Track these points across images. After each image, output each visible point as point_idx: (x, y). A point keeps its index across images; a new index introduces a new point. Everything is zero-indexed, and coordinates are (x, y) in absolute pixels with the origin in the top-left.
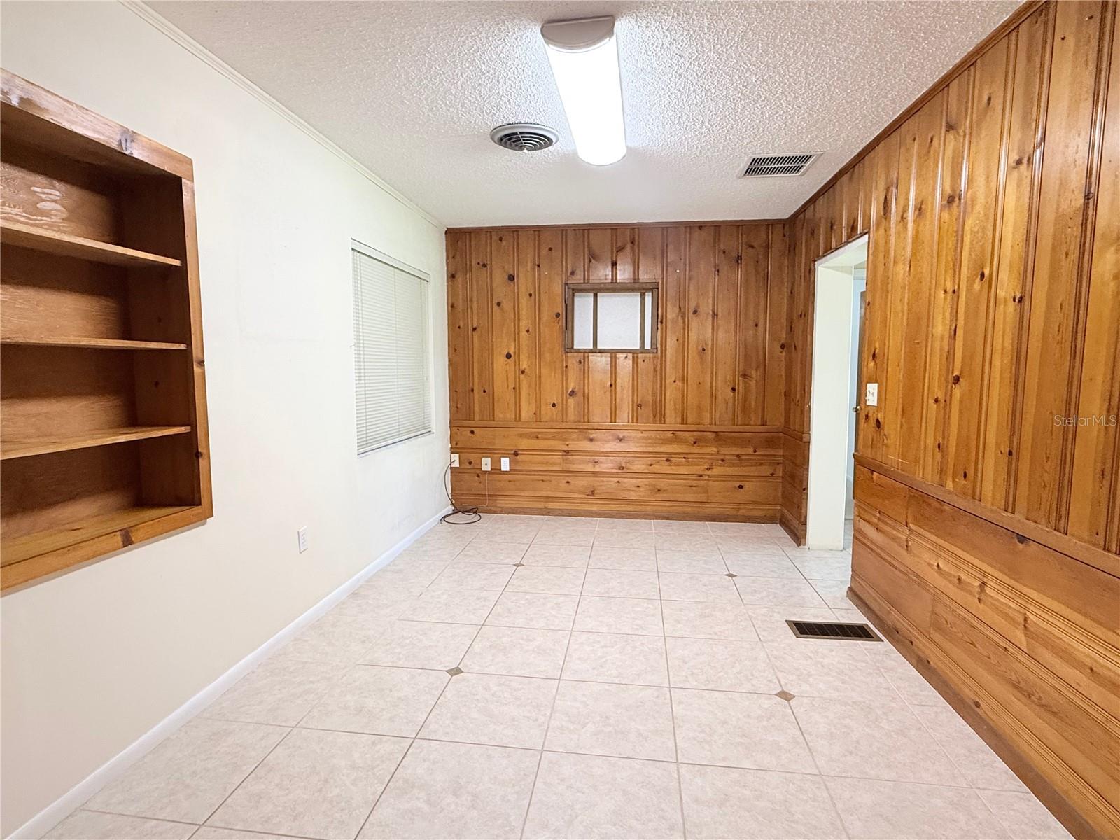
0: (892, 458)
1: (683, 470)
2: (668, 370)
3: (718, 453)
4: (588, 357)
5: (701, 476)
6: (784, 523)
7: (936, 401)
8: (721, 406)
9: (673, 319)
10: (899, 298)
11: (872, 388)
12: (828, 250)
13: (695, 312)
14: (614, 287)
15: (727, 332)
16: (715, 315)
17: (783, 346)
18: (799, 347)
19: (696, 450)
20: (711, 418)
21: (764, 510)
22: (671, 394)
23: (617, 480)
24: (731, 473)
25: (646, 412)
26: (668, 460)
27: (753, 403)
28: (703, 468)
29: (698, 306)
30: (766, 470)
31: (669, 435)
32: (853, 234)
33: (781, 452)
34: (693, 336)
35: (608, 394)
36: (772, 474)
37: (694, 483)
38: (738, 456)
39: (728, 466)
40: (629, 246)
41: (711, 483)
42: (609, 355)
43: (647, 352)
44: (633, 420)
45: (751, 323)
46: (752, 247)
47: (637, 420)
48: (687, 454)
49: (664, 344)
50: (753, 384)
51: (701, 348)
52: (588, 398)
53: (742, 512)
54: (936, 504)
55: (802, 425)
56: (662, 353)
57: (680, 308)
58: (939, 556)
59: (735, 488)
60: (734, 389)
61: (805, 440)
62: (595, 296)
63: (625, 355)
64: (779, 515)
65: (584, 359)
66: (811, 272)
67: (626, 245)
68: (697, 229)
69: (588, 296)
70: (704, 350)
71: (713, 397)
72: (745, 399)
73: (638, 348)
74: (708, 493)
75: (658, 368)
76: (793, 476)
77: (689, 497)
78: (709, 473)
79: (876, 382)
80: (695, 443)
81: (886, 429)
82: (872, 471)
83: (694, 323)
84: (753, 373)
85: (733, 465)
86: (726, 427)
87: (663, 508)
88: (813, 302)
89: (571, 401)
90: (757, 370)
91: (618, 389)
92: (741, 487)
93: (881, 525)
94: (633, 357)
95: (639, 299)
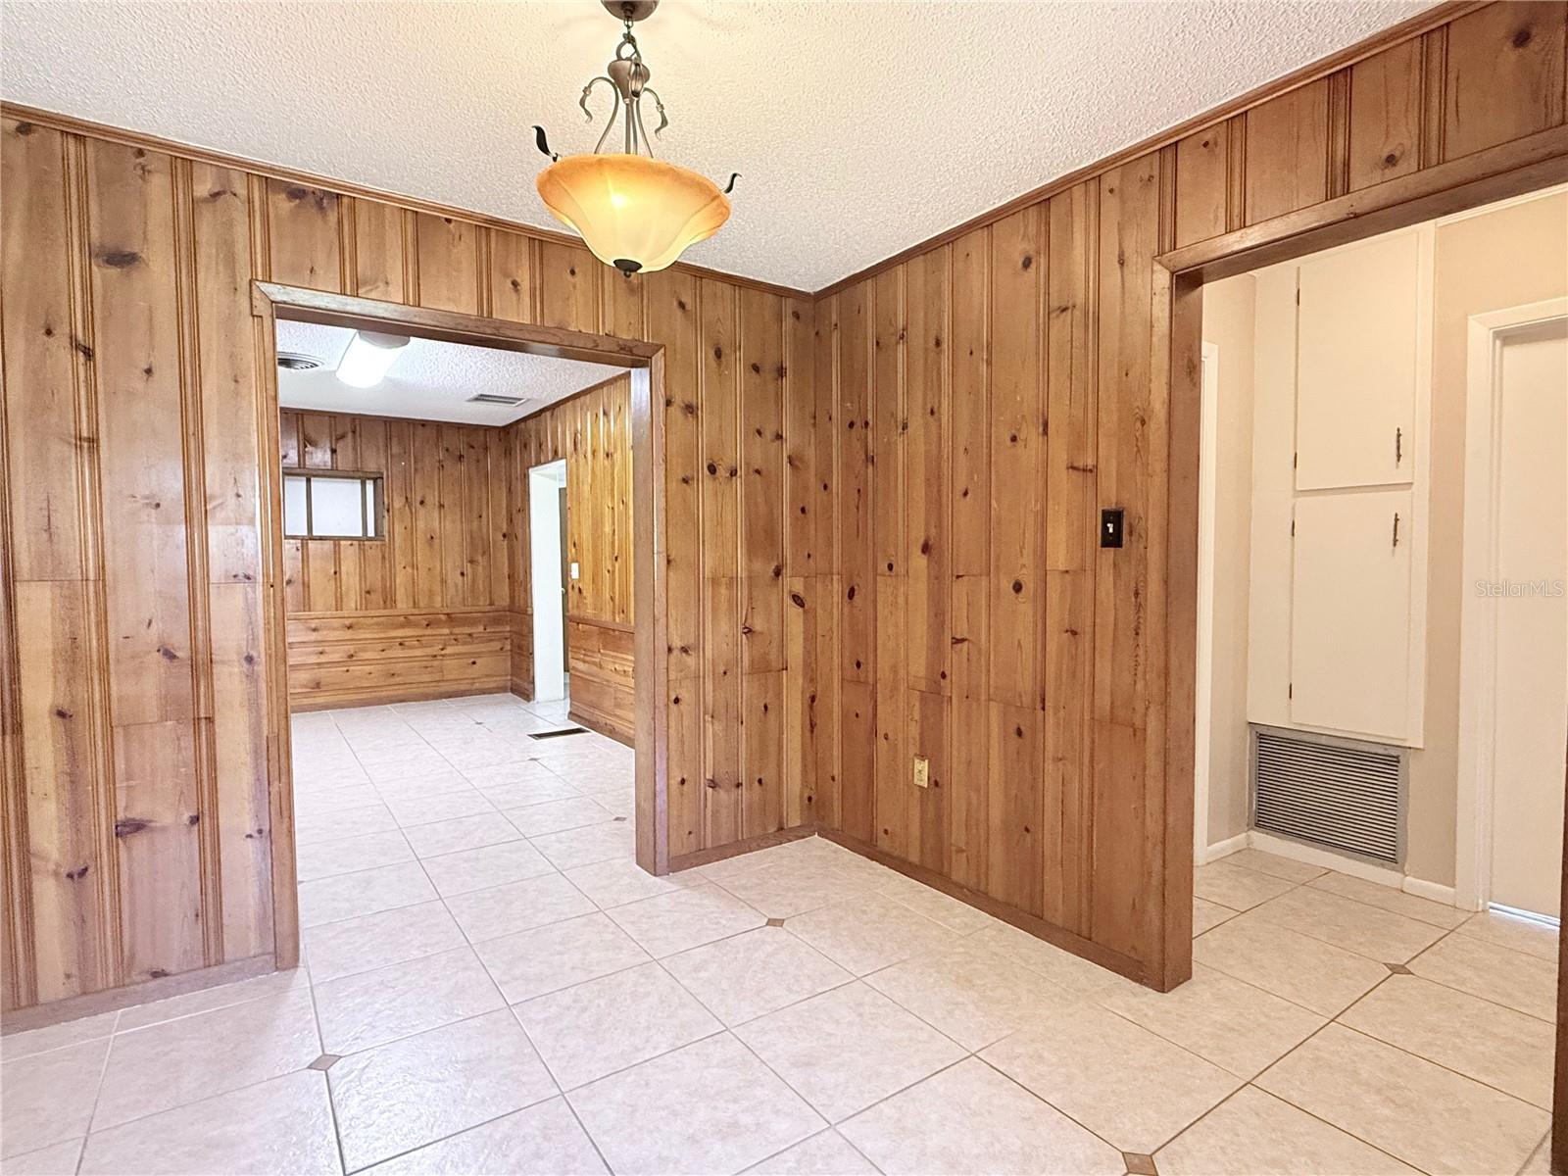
0: (589, 612)
1: (418, 652)
2: (397, 556)
3: (451, 633)
4: (307, 544)
5: (435, 656)
6: (514, 690)
7: (609, 571)
8: (452, 591)
9: (400, 508)
10: (586, 507)
11: (575, 567)
12: (538, 463)
13: (422, 503)
14: (332, 473)
15: (454, 522)
16: (441, 506)
17: (504, 536)
18: (520, 537)
19: (429, 631)
20: (442, 601)
21: (496, 681)
22: (401, 579)
23: (345, 669)
24: (463, 651)
25: (377, 597)
26: (401, 644)
27: (481, 586)
28: (437, 648)
29: (424, 497)
30: (497, 645)
31: (402, 619)
32: (556, 456)
33: (508, 629)
34: (421, 524)
35: (333, 582)
36: (502, 649)
37: (429, 664)
38: (470, 635)
39: (463, 645)
40: (350, 435)
41: (445, 662)
42: (332, 542)
43: (370, 539)
44: (361, 606)
45: (475, 514)
46: (473, 447)
47: (366, 607)
48: (421, 636)
49: (391, 533)
50: (480, 568)
51: (429, 536)
52: (309, 587)
53: (477, 685)
54: (611, 633)
55: (526, 602)
56: (389, 541)
57: (407, 498)
58: (615, 663)
59: (469, 664)
60: (462, 574)
61: (529, 613)
62: (308, 481)
63: (350, 542)
64: (509, 684)
65: (302, 546)
66: (526, 477)
67: (347, 433)
68: (420, 427)
69: (302, 480)
70: (432, 538)
71: (443, 582)
72: (474, 581)
73: (361, 535)
74: (442, 672)
75: (387, 556)
76: (520, 647)
77: (426, 678)
78: (443, 652)
79: (577, 562)
80: (428, 625)
81: (585, 593)
82: (578, 623)
83: (422, 511)
84: (480, 559)
85: (465, 643)
86: (457, 608)
87: (400, 691)
88: (529, 500)
89: (288, 590)
90: (482, 556)
91: (344, 576)
92: (474, 663)
93: (587, 659)
94: (360, 545)
95: (359, 486)
